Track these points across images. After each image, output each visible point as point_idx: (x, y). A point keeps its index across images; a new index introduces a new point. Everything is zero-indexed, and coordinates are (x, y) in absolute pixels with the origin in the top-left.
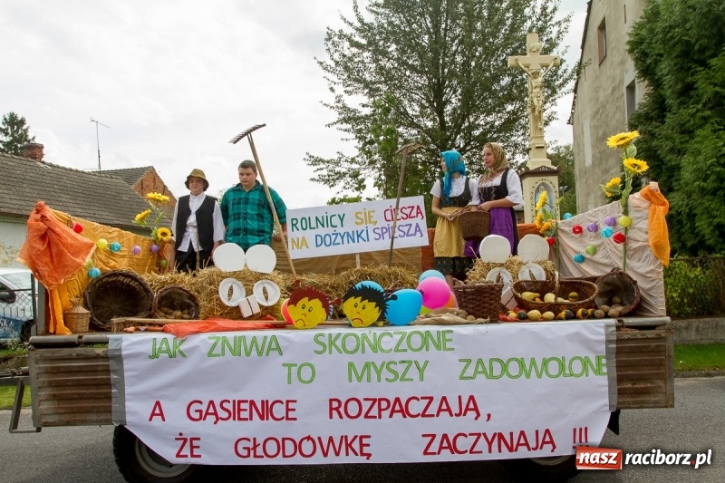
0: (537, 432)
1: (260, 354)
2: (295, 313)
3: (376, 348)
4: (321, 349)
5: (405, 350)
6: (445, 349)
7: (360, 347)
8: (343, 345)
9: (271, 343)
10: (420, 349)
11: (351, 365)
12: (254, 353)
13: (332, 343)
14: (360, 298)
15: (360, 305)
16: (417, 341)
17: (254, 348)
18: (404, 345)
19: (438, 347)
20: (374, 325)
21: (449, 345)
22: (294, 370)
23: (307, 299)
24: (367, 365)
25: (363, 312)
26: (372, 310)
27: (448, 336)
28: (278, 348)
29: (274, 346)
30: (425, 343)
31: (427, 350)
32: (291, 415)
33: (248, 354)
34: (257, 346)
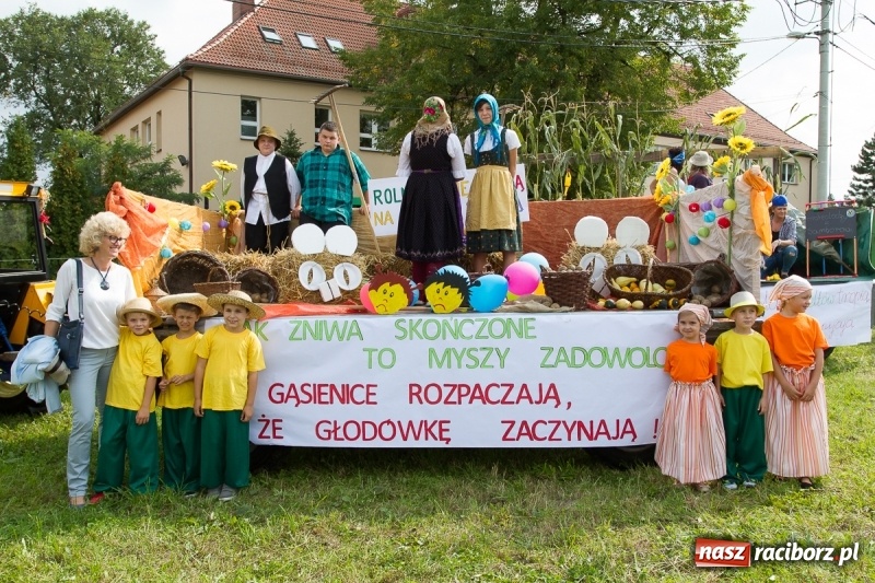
0: (618, 421)
1: (341, 338)
2: (376, 298)
3: (457, 334)
4: (401, 334)
5: (487, 337)
6: (527, 337)
7: (441, 333)
8: (424, 331)
9: (351, 328)
10: (502, 336)
11: (432, 351)
12: (335, 337)
13: (413, 329)
15: (443, 291)
16: (498, 328)
17: (335, 332)
18: (485, 332)
19: (520, 335)
20: (456, 312)
21: (530, 333)
22: (375, 354)
23: (388, 284)
24: (448, 352)
25: (445, 298)
26: (454, 297)
27: (530, 324)
28: (359, 333)
29: (355, 331)
30: (506, 330)
31: (509, 337)
32: (372, 399)
33: (329, 339)
34: (338, 331)
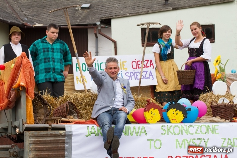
1: (137, 134)
2: (148, 115)
3: (187, 132)
4: (163, 132)
5: (200, 134)
6: (216, 134)
7: (181, 132)
8: (173, 131)
9: (142, 129)
10: (205, 133)
11: (177, 140)
12: (134, 134)
13: (168, 130)
14: (175, 109)
15: (175, 113)
16: (204, 129)
17: (134, 132)
18: (199, 132)
19: (212, 132)
21: (217, 131)
22: (153, 142)
23: (153, 109)
24: (184, 140)
27: (216, 127)
28: (145, 132)
29: (143, 131)
30: (207, 130)
31: (208, 134)
33: (132, 135)
34: (136, 131)
